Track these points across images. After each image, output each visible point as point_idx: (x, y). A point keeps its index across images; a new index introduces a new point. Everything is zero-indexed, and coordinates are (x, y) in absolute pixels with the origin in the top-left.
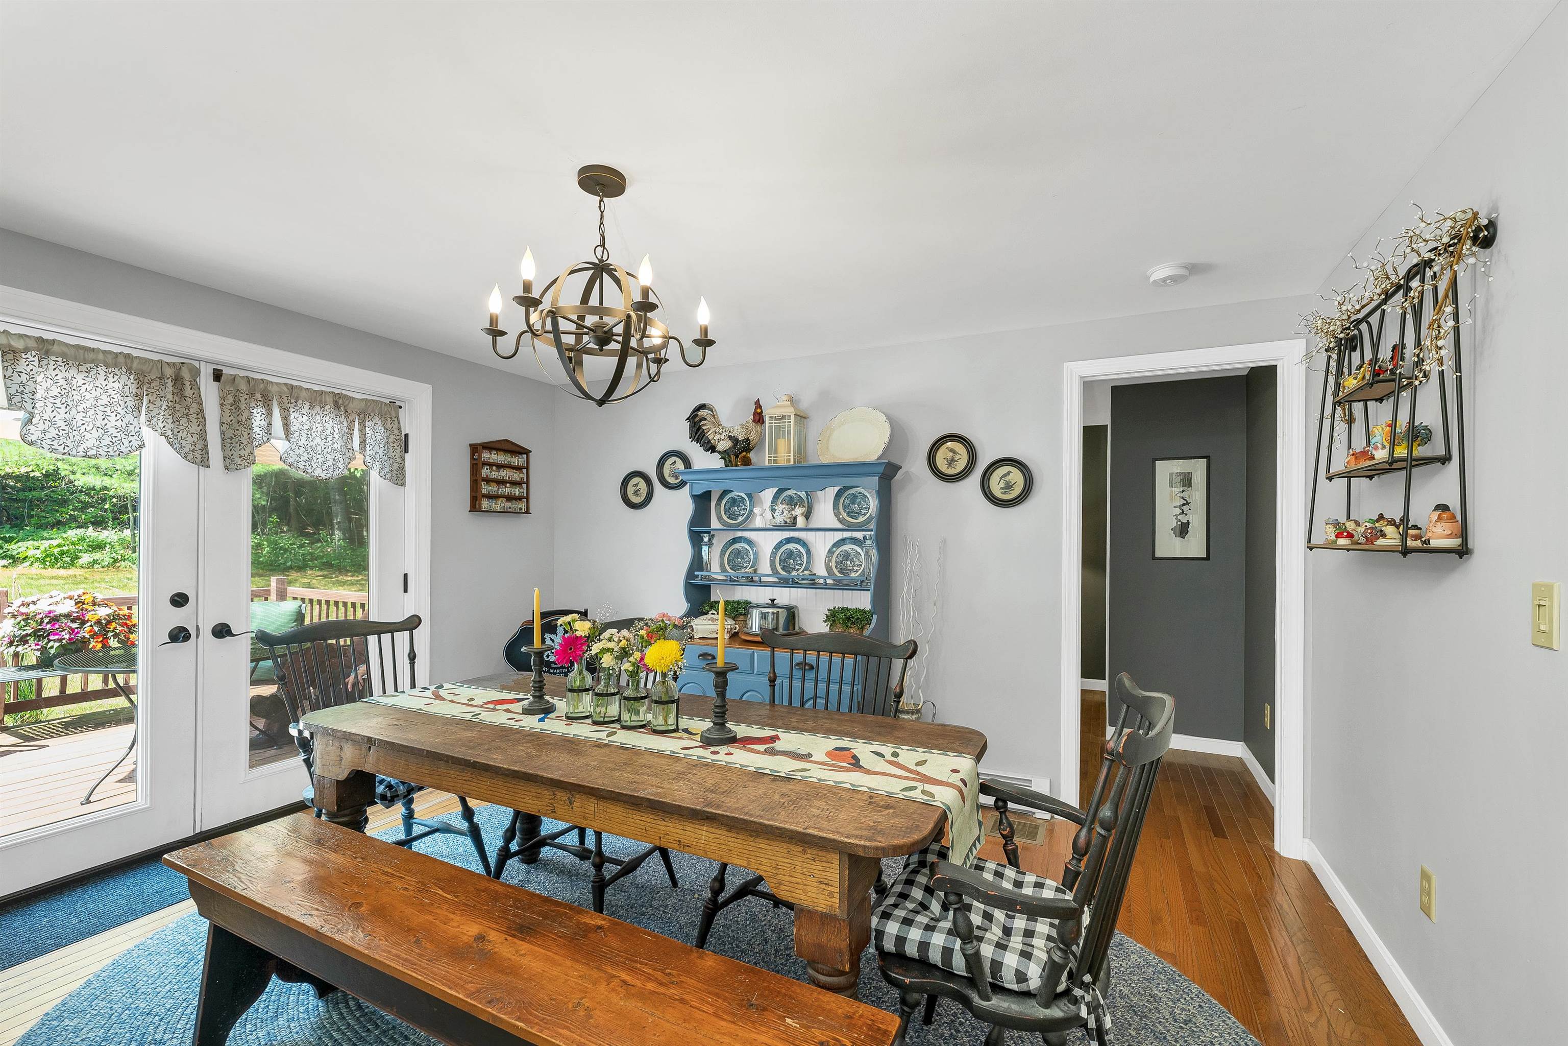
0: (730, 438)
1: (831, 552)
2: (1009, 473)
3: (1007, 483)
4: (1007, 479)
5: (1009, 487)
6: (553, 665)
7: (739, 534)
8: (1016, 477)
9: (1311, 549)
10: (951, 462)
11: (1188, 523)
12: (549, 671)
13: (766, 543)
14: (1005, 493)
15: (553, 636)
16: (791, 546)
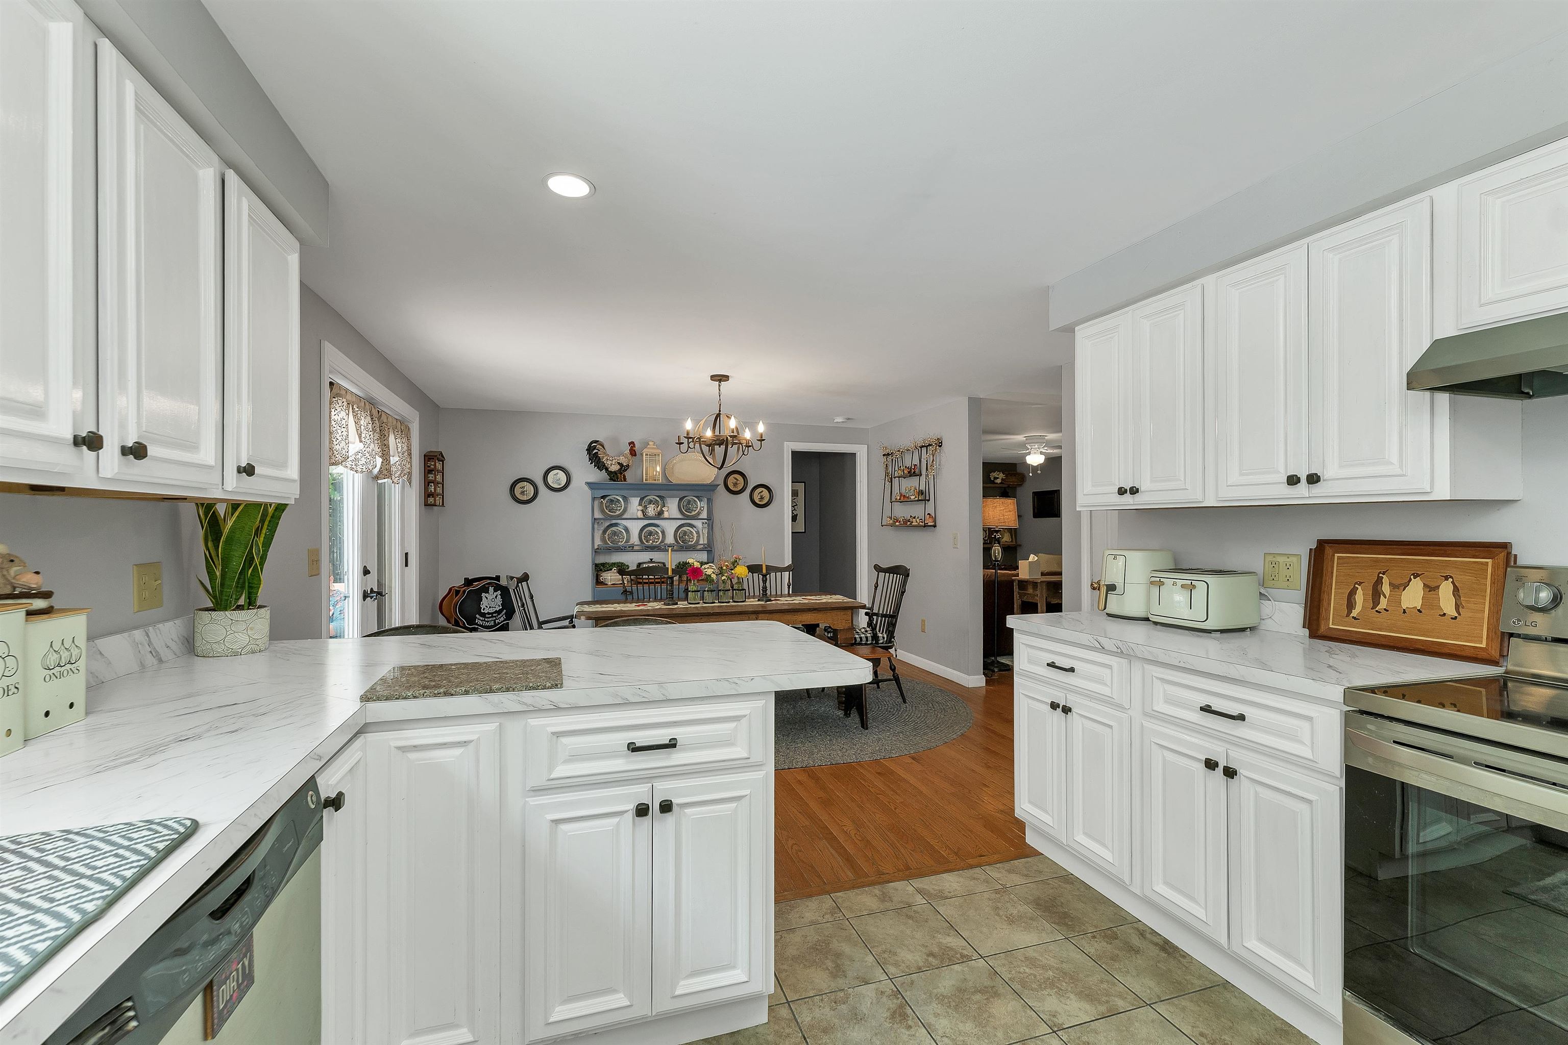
0: (619, 463)
1: (676, 531)
2: (762, 491)
3: (761, 496)
4: (761, 494)
5: (762, 498)
6: (487, 616)
7: (614, 521)
8: (765, 493)
9: (882, 526)
10: (735, 485)
11: (797, 515)
12: (485, 619)
13: (635, 527)
14: (760, 501)
15: (487, 595)
16: (650, 528)
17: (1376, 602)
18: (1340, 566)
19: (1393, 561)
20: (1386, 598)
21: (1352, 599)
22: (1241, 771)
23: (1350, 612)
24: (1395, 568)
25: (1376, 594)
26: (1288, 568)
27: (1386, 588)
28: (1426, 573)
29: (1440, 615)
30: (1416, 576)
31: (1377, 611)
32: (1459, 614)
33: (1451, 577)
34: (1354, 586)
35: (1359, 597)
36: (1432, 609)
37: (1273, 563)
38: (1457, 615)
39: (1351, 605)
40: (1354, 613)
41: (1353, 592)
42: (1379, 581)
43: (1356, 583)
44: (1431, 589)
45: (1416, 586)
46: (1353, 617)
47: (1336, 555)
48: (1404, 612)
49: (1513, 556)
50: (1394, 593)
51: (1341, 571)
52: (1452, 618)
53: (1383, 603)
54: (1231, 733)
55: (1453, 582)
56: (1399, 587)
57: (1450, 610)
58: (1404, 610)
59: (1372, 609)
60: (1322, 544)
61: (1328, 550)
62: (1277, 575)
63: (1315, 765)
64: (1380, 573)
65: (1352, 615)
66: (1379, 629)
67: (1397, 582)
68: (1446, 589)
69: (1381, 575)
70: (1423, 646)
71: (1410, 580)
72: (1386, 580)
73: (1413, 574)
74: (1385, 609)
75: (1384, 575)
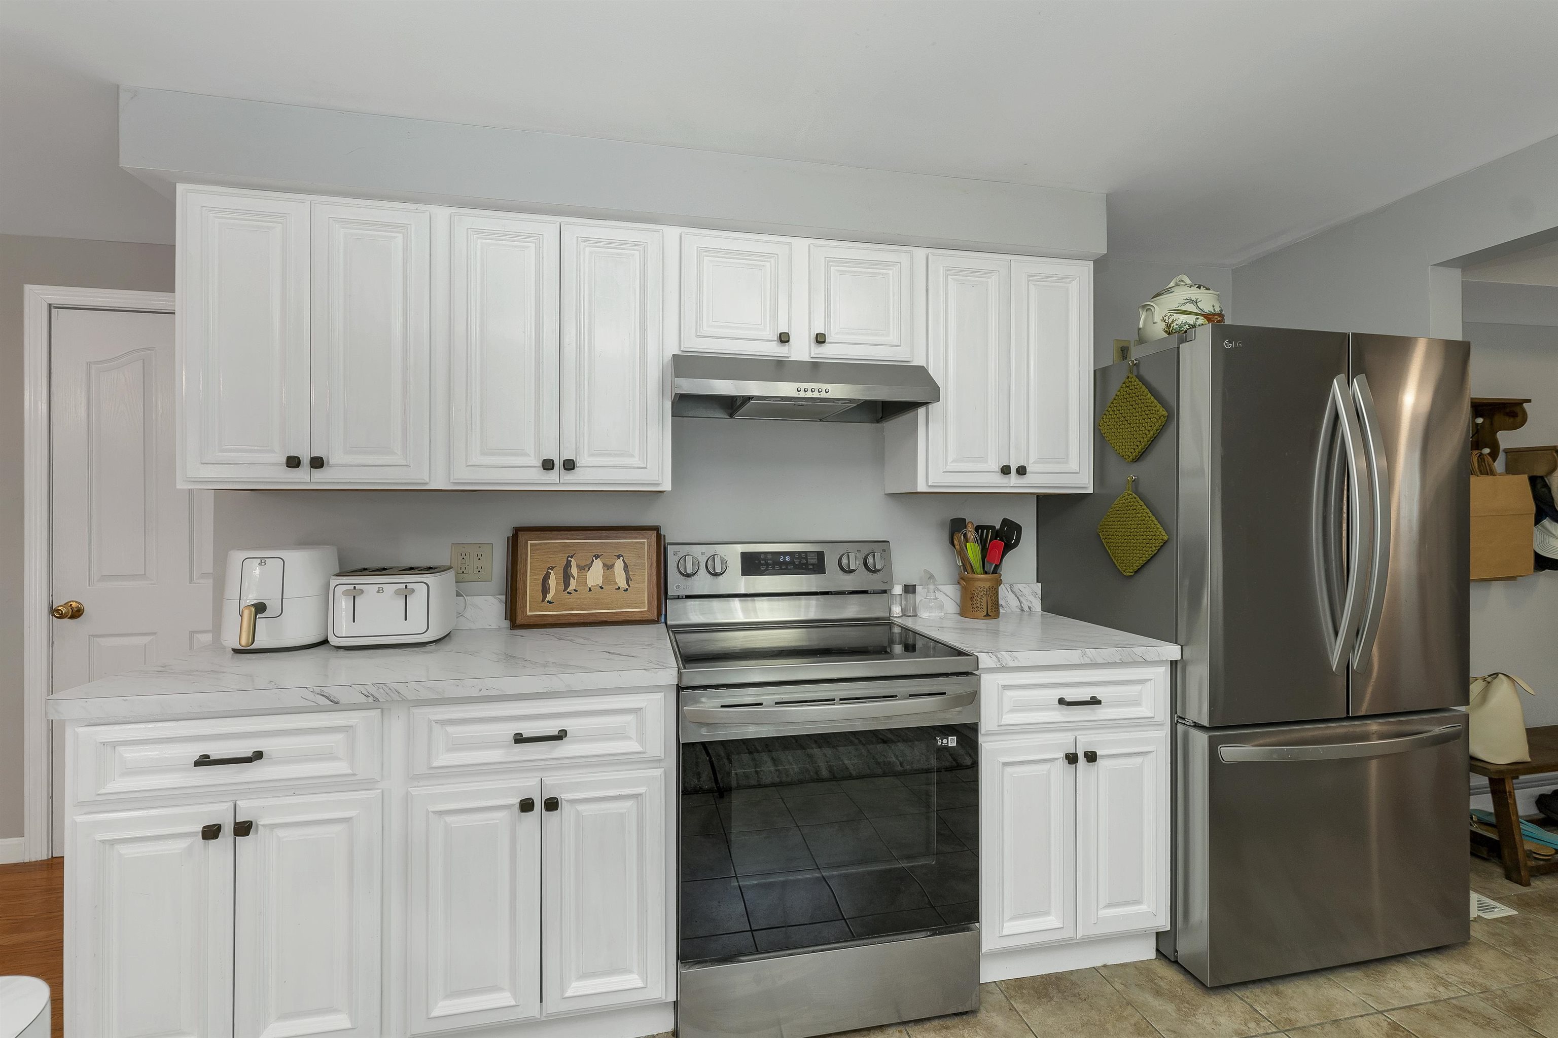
17: (567, 585)
18: (533, 552)
19: (579, 545)
20: (575, 579)
21: (546, 584)
22: (564, 796)
23: (545, 597)
24: (580, 551)
25: (567, 577)
26: (479, 559)
27: (574, 571)
28: (604, 554)
29: (616, 589)
30: (597, 557)
31: (568, 593)
32: (629, 587)
33: (622, 556)
34: (548, 571)
35: (552, 581)
36: (610, 585)
37: (463, 554)
38: (627, 587)
39: (545, 590)
40: (549, 597)
41: (546, 578)
42: (568, 565)
43: (549, 568)
44: (608, 567)
45: (598, 565)
46: (548, 602)
47: (529, 542)
48: (590, 590)
49: (663, 536)
50: (580, 574)
51: (535, 557)
52: (624, 590)
53: (573, 584)
54: (550, 756)
55: (623, 560)
56: (584, 568)
57: (623, 584)
58: (590, 588)
59: (564, 591)
60: (517, 531)
61: (522, 537)
62: (467, 567)
63: (644, 755)
64: (569, 557)
65: (547, 599)
66: (571, 609)
67: (583, 563)
68: (619, 565)
69: (569, 559)
70: (606, 618)
71: (593, 561)
72: (574, 563)
73: (594, 556)
74: (574, 590)
75: (572, 558)
